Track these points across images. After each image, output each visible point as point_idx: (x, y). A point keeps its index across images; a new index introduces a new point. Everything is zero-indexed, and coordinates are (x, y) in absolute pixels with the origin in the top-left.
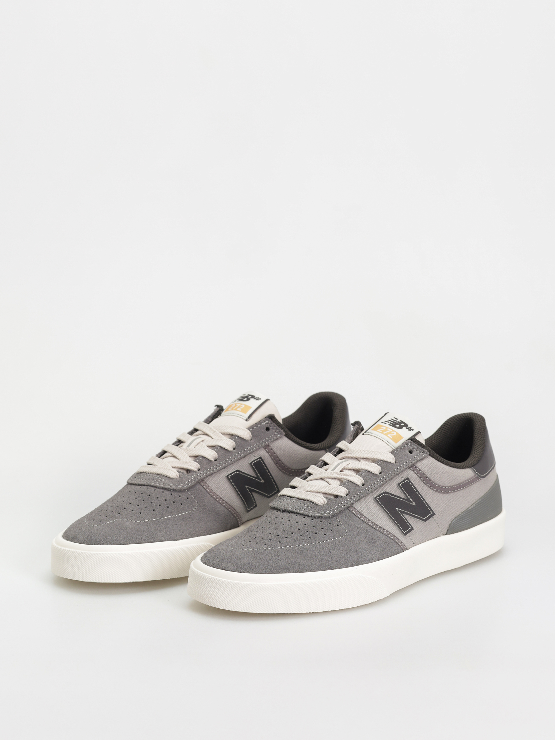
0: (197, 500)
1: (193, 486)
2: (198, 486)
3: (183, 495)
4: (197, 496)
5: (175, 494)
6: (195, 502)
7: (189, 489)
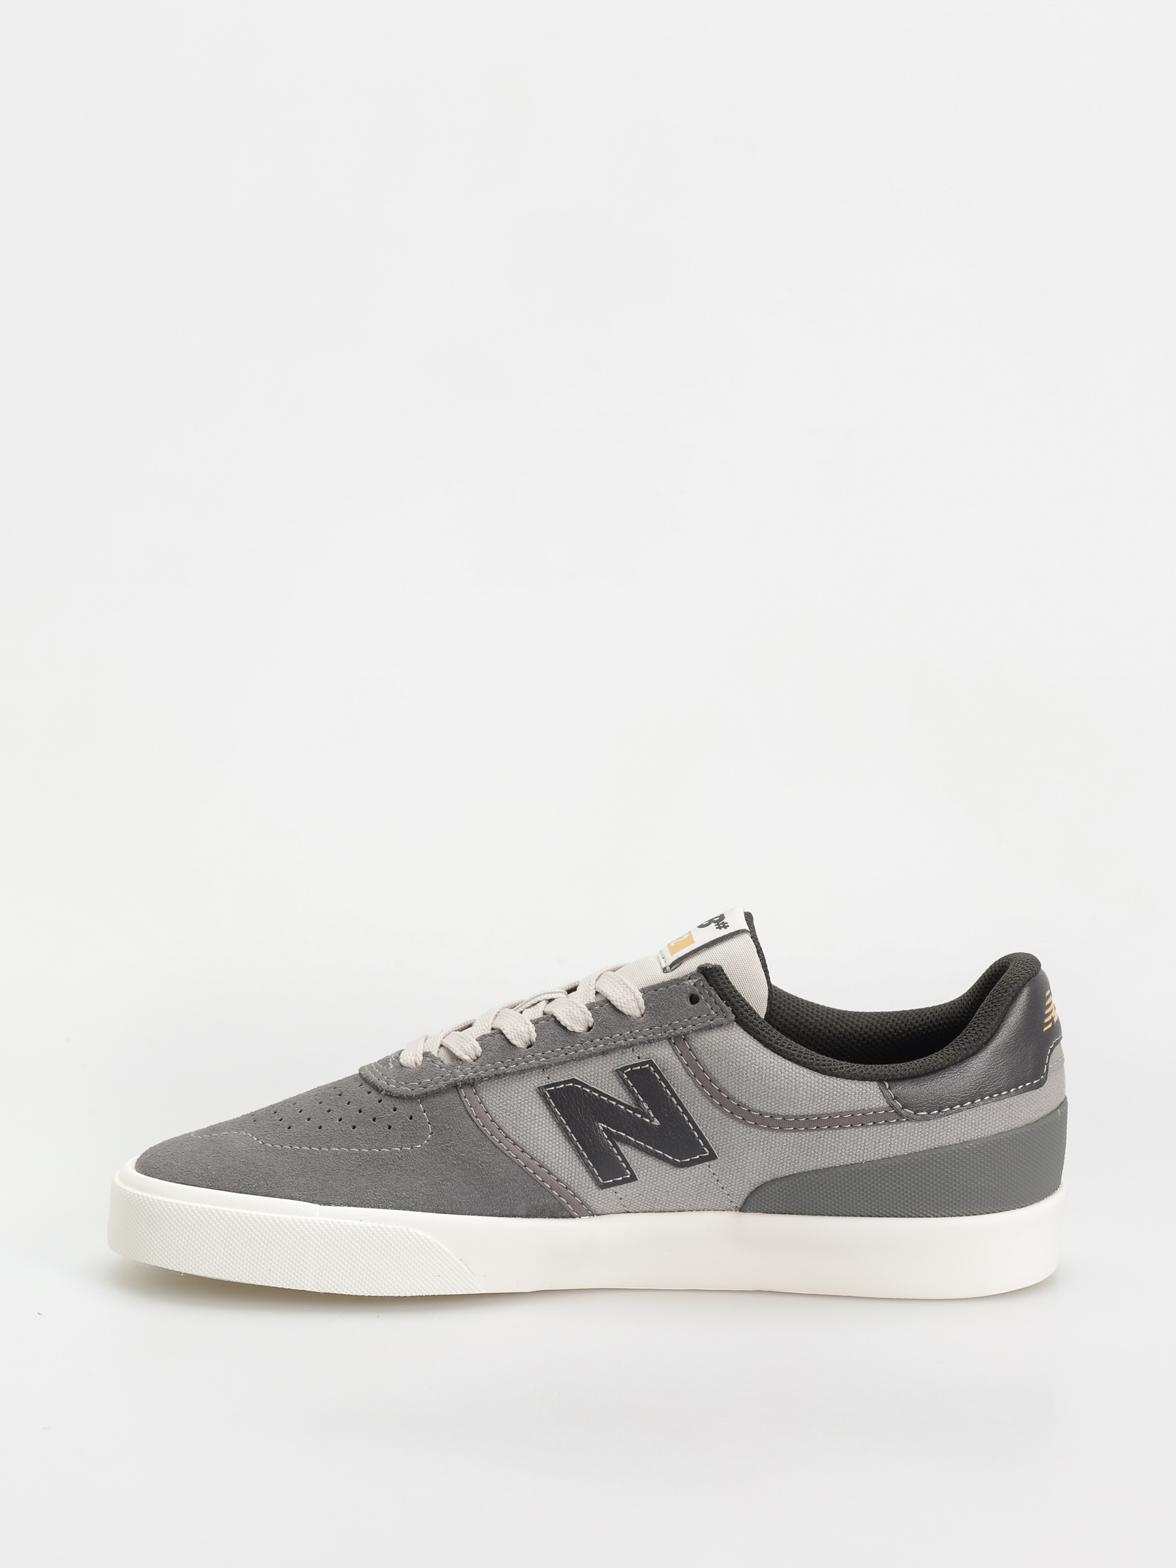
0: (434, 1127)
1: (439, 1092)
2: (451, 1096)
3: (404, 1108)
4: (435, 1116)
5: (388, 1103)
6: (426, 1129)
7: (423, 1097)
